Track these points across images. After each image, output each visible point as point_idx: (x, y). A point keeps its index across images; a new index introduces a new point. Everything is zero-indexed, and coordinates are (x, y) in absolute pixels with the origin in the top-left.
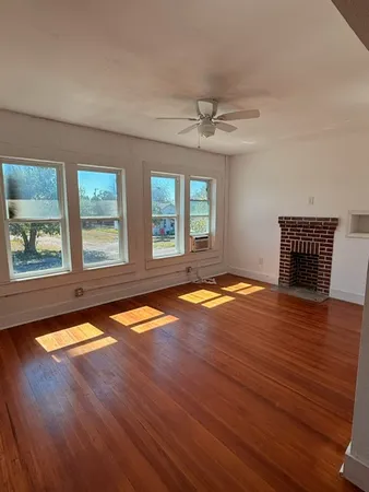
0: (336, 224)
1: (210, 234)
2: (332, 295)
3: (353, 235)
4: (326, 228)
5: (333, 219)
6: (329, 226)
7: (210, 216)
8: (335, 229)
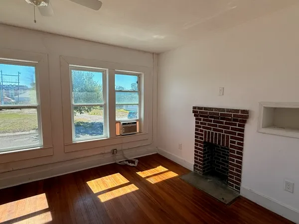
0: (247, 117)
1: (140, 120)
2: (243, 193)
3: (264, 130)
4: (236, 120)
5: (244, 111)
6: (239, 118)
7: (140, 105)
8: (245, 122)
